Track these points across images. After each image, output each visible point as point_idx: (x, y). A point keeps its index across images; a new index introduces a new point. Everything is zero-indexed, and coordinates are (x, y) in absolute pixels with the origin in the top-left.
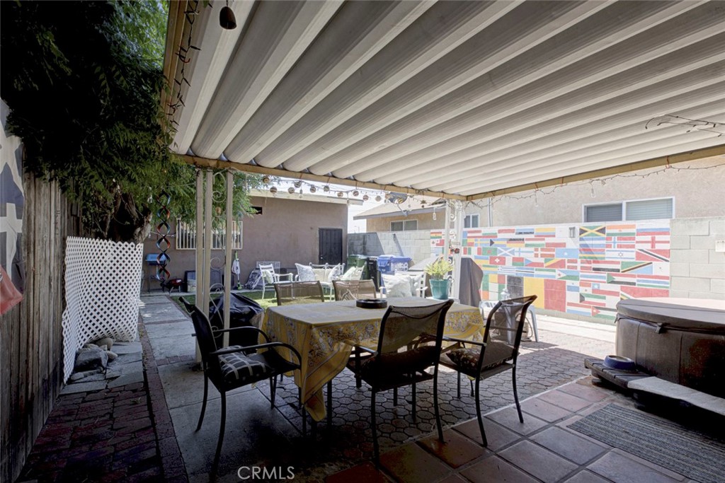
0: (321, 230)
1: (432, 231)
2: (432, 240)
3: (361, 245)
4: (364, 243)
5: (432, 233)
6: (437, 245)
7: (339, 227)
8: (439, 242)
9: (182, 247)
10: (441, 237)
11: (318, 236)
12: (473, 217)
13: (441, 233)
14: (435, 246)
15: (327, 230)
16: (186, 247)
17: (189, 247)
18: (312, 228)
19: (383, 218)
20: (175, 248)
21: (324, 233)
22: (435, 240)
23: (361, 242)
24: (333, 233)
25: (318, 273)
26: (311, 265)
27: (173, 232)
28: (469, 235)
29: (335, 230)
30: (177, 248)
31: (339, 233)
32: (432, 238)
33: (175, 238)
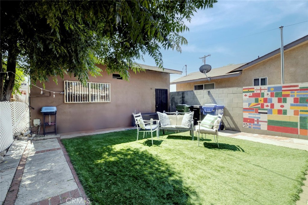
0: (157, 90)
1: (244, 88)
2: (244, 94)
3: (180, 98)
4: (183, 97)
5: (244, 89)
6: (250, 97)
7: (166, 88)
8: (251, 95)
9: (69, 101)
10: (254, 92)
11: (155, 93)
12: (262, 79)
13: (254, 88)
14: (247, 97)
15: (160, 90)
16: (72, 101)
17: (74, 101)
18: (151, 89)
19: (188, 83)
20: (64, 102)
21: (158, 91)
22: (248, 94)
23: (181, 96)
24: (163, 91)
25: (172, 118)
26: (165, 113)
27: (62, 91)
28: (283, 89)
29: (164, 90)
30: (65, 102)
31: (166, 91)
32: (244, 92)
33: (64, 94)
